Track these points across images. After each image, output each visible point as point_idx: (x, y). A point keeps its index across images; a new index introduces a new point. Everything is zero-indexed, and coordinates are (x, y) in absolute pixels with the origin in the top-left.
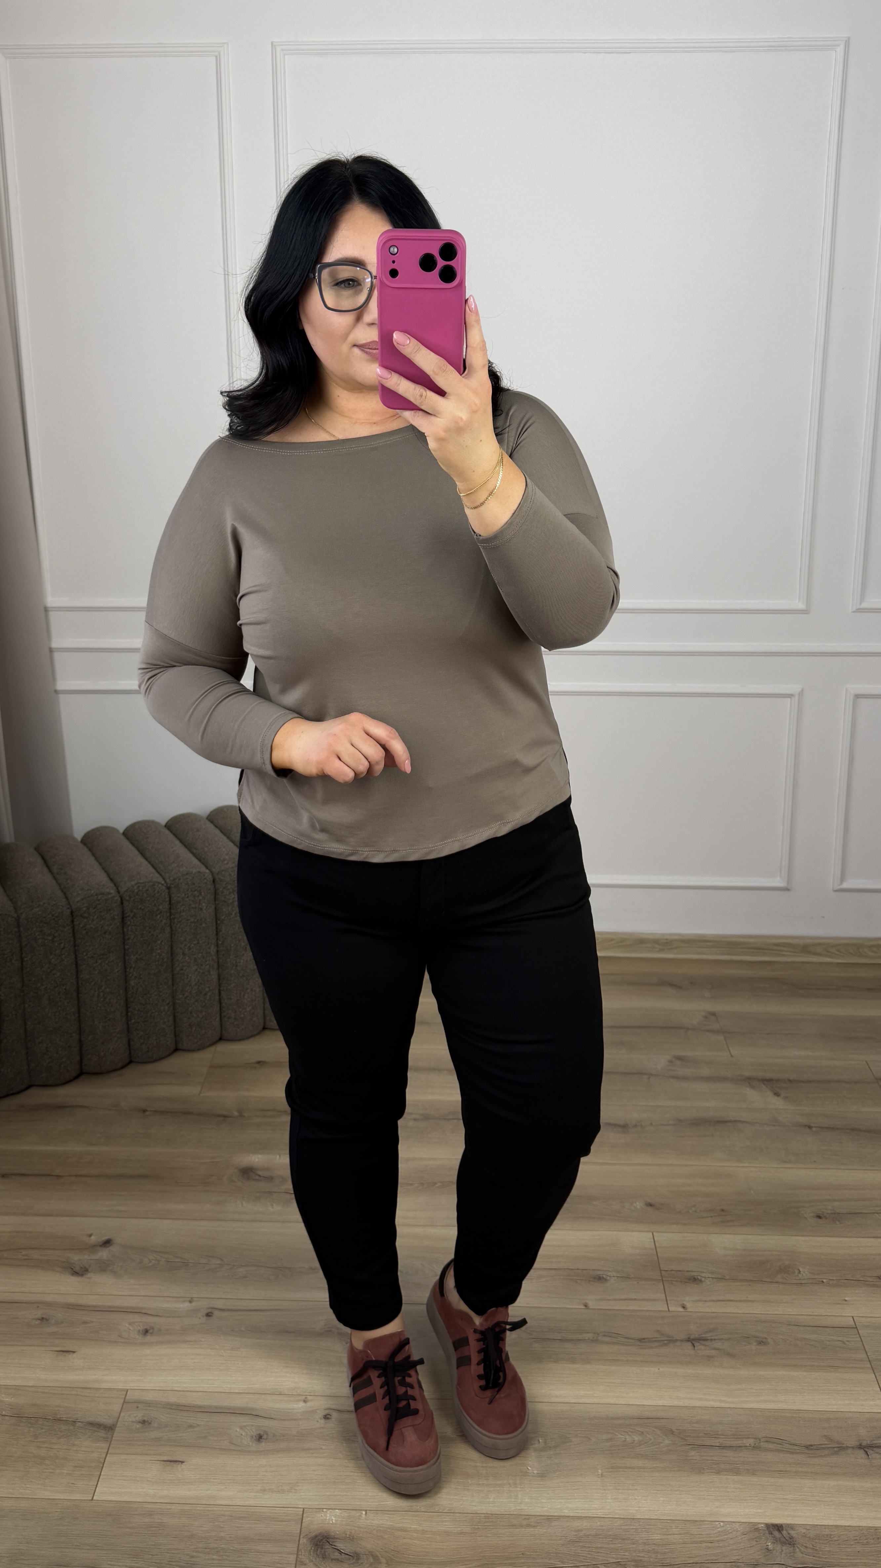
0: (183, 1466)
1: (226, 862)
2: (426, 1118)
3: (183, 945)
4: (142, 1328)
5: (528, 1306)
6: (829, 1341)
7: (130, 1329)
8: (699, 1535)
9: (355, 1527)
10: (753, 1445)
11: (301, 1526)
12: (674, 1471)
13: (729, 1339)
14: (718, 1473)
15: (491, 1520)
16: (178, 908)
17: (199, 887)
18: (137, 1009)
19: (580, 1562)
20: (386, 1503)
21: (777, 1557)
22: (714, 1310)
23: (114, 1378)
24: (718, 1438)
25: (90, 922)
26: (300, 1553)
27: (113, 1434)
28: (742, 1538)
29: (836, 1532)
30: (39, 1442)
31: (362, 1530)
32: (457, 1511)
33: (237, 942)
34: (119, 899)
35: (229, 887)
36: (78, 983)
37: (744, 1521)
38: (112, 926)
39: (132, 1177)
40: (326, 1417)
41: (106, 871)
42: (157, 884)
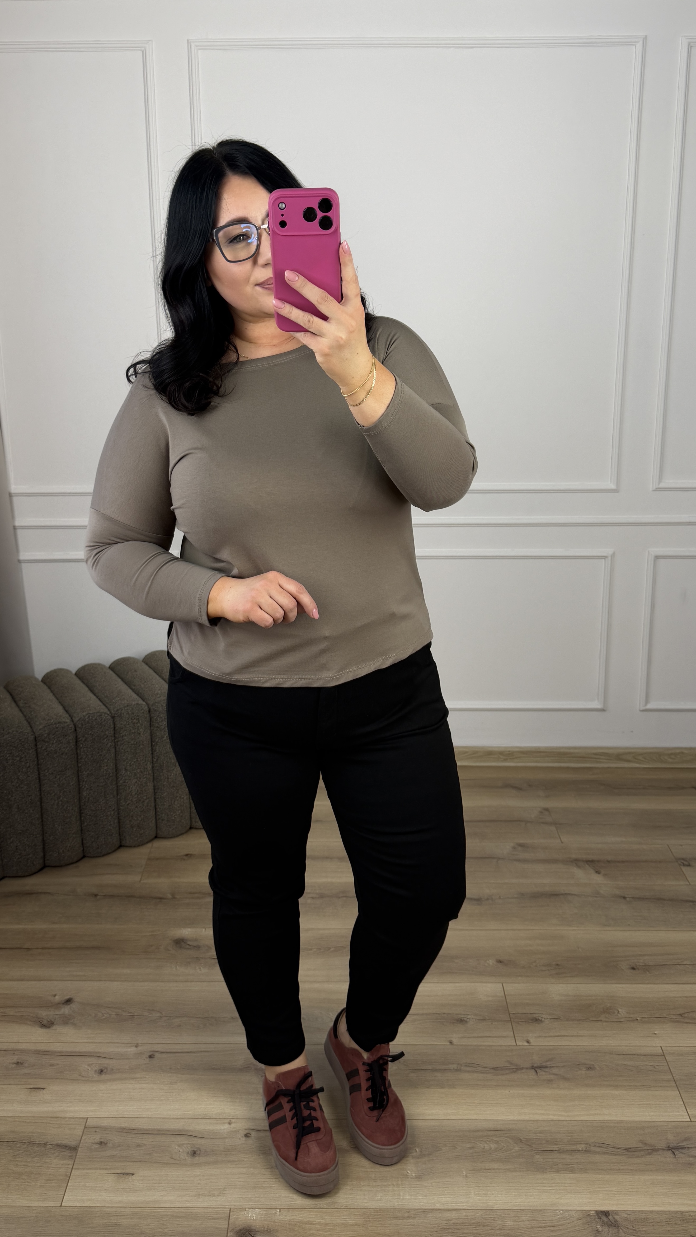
0: (134, 1177)
1: (158, 696)
2: (322, 896)
3: (125, 763)
4: (97, 1068)
5: (406, 1043)
6: (642, 1066)
7: (88, 1070)
8: (543, 1221)
9: (271, 1222)
10: (584, 1149)
11: (229, 1222)
12: (522, 1171)
13: (564, 1066)
14: (557, 1171)
15: (380, 1214)
16: (121, 733)
17: (138, 716)
18: (89, 814)
20: (296, 1202)
22: (552, 1043)
23: (76, 1108)
24: (557, 1144)
25: (50, 745)
27: (77, 1154)
28: (577, 1223)
29: (651, 1216)
30: (17, 1161)
31: (277, 1224)
32: (351, 1208)
33: (169, 759)
34: (73, 727)
35: (162, 716)
36: (41, 795)
37: (579, 1209)
38: (68, 748)
39: (87, 948)
40: (247, 1136)
41: (62, 705)
42: (103, 714)
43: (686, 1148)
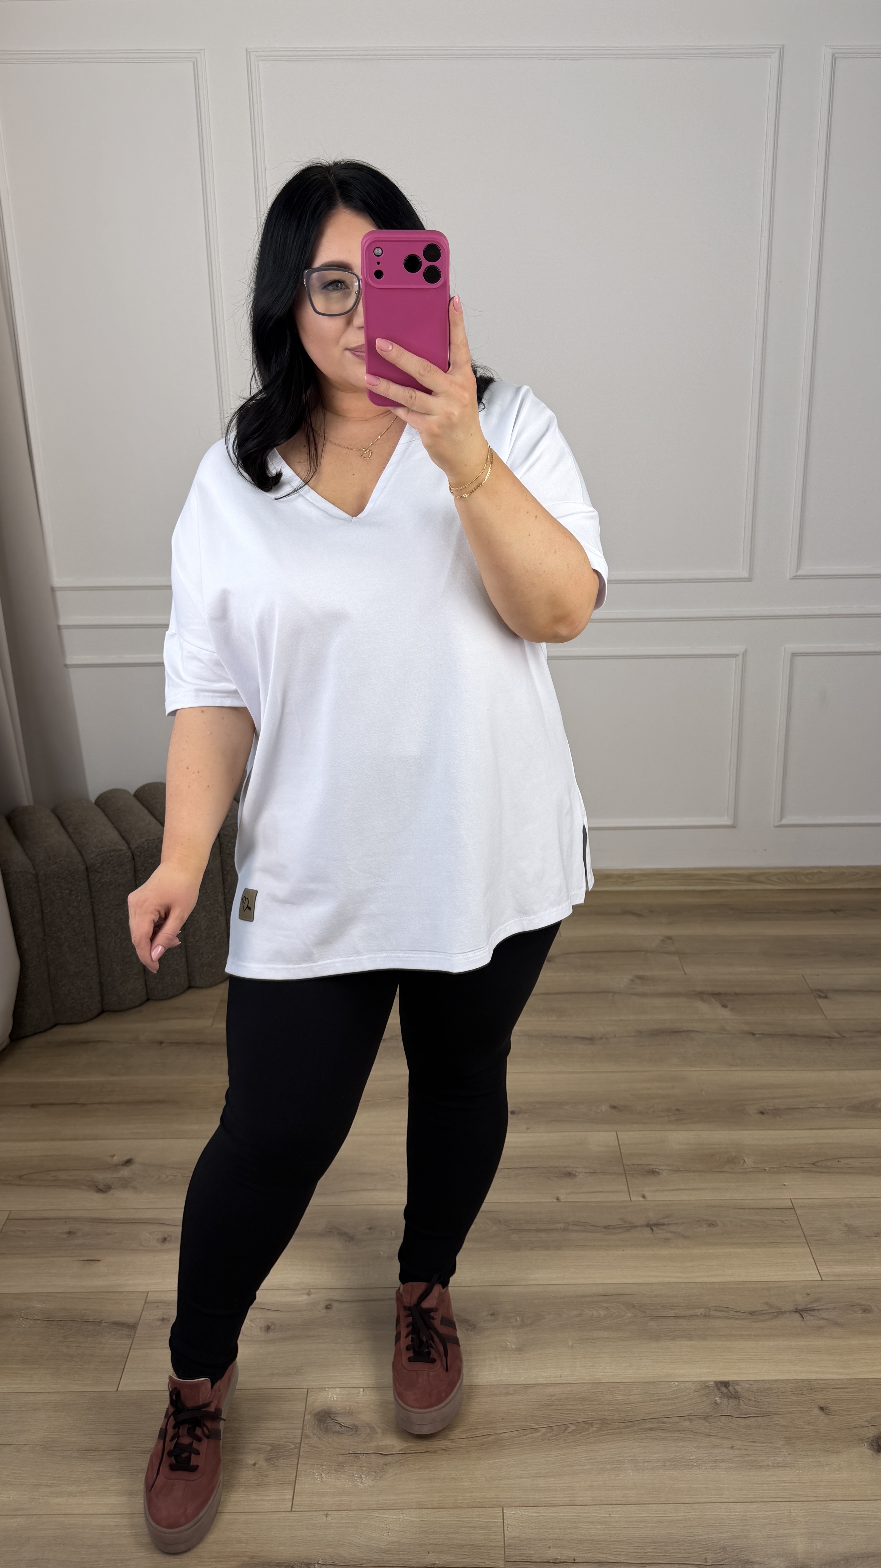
4: (160, 1236)
5: (507, 1201)
6: (770, 1221)
7: (150, 1238)
8: (657, 1393)
9: (353, 1402)
10: (704, 1314)
11: (306, 1404)
12: (635, 1339)
13: (684, 1223)
14: (674, 1339)
19: (554, 1422)
21: (725, 1409)
22: (670, 1199)
23: (135, 1282)
24: (674, 1309)
25: (105, 876)
26: (305, 1428)
27: (135, 1333)
28: (693, 1395)
29: (775, 1386)
30: (69, 1341)
31: (360, 1405)
34: (132, 855)
37: (696, 1380)
38: (125, 880)
39: (150, 1102)
40: (327, 1308)
41: (118, 830)
43: (815, 1310)
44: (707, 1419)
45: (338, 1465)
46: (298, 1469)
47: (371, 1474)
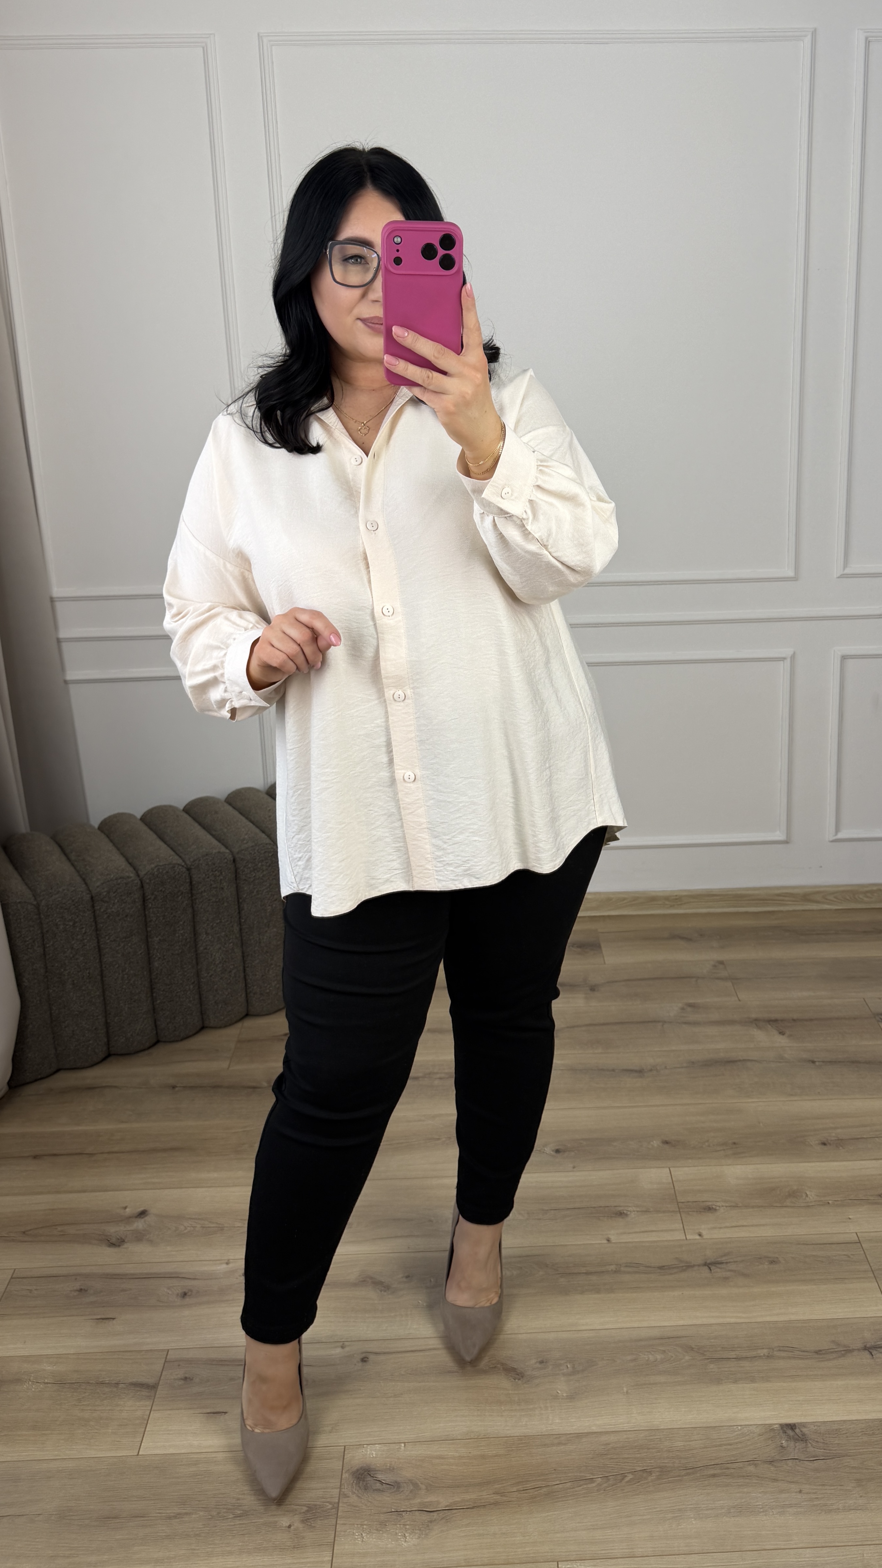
0: (228, 1415)
1: (245, 841)
3: (206, 925)
4: (182, 1288)
5: (555, 1244)
6: (835, 1255)
7: (169, 1294)
8: (719, 1439)
9: (394, 1458)
10: (766, 1354)
11: (343, 1462)
12: (694, 1383)
13: (743, 1261)
14: (736, 1381)
15: (524, 1442)
16: (200, 889)
17: (220, 867)
18: (162, 990)
19: (610, 1472)
21: (791, 1453)
22: (729, 1236)
23: (154, 1340)
24: (735, 1351)
25: (111, 906)
26: (343, 1487)
27: (155, 1395)
28: (759, 1439)
29: (844, 1427)
30: (83, 1405)
31: (401, 1461)
32: (491, 1436)
33: (260, 919)
34: (139, 883)
35: (249, 864)
37: (760, 1423)
38: (133, 910)
40: (364, 1360)
41: (124, 856)
42: (177, 866)
44: (773, 1463)
45: (380, 1525)
46: (337, 1530)
47: (415, 1533)
